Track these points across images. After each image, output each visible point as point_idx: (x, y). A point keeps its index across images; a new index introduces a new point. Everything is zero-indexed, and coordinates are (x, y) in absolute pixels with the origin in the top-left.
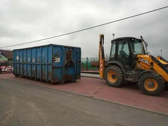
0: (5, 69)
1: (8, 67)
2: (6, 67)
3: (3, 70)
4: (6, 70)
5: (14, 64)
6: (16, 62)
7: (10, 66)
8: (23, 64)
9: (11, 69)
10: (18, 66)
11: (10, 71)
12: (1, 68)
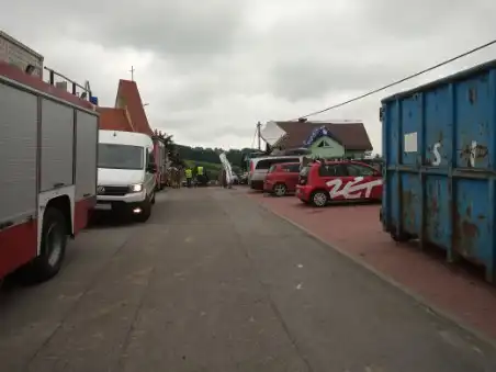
0: (341, 188)
1: (350, 183)
2: (345, 182)
3: (334, 194)
4: (345, 193)
5: (390, 173)
6: (401, 162)
7: (360, 179)
8: (455, 180)
9: (364, 191)
10: (413, 186)
11: (358, 196)
12: (329, 184)
